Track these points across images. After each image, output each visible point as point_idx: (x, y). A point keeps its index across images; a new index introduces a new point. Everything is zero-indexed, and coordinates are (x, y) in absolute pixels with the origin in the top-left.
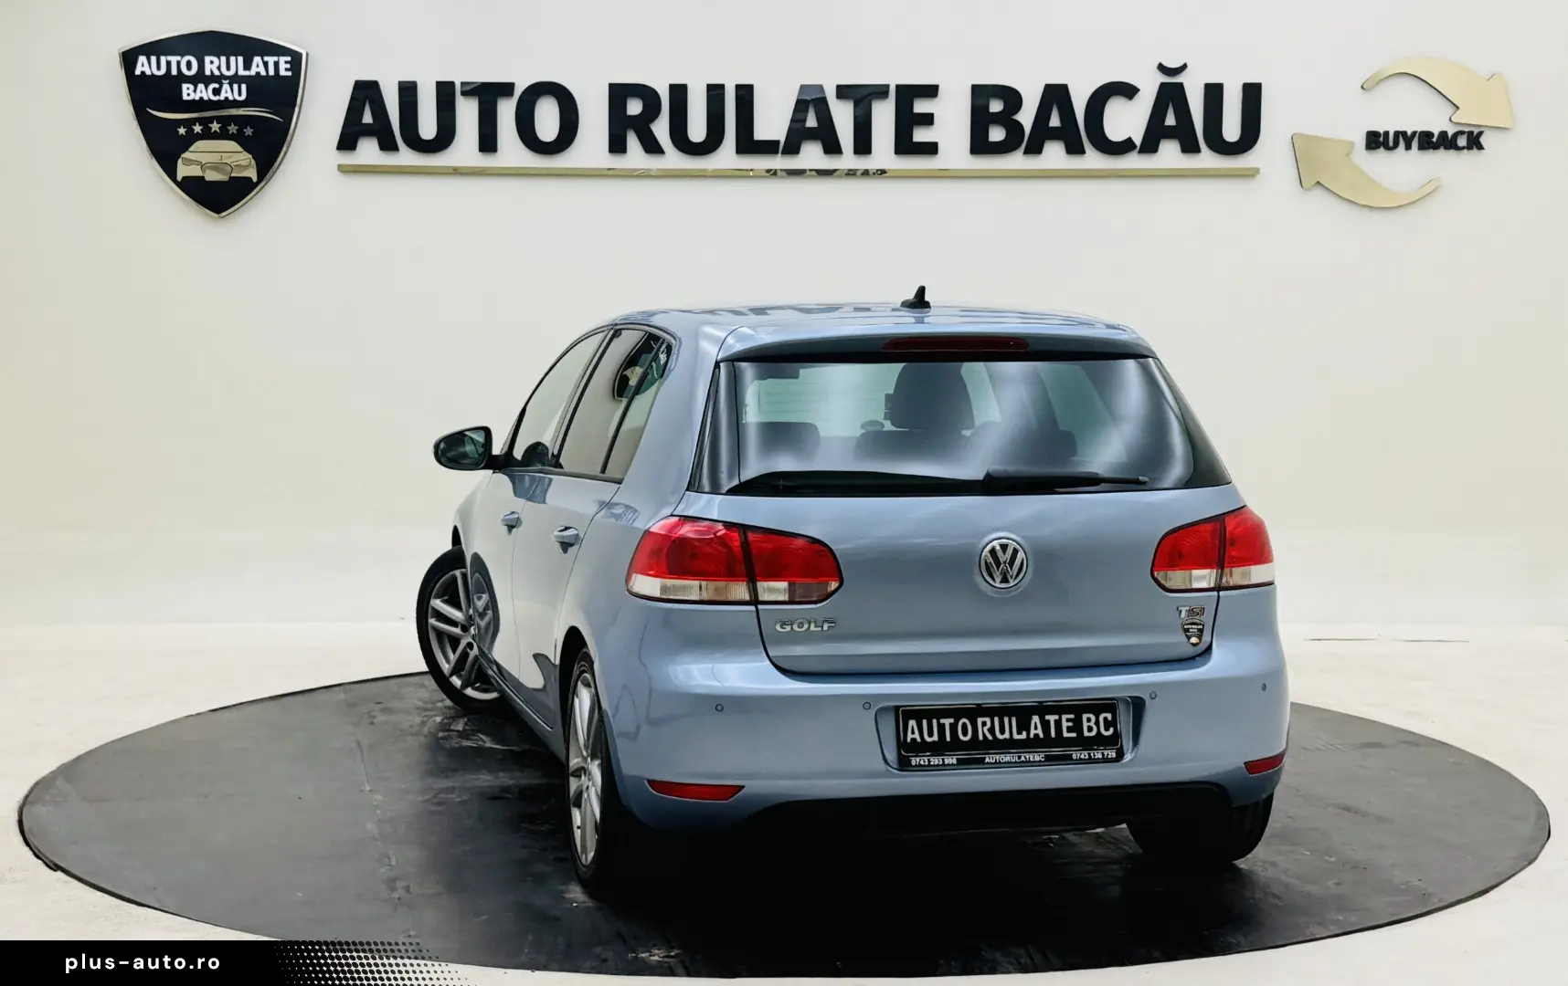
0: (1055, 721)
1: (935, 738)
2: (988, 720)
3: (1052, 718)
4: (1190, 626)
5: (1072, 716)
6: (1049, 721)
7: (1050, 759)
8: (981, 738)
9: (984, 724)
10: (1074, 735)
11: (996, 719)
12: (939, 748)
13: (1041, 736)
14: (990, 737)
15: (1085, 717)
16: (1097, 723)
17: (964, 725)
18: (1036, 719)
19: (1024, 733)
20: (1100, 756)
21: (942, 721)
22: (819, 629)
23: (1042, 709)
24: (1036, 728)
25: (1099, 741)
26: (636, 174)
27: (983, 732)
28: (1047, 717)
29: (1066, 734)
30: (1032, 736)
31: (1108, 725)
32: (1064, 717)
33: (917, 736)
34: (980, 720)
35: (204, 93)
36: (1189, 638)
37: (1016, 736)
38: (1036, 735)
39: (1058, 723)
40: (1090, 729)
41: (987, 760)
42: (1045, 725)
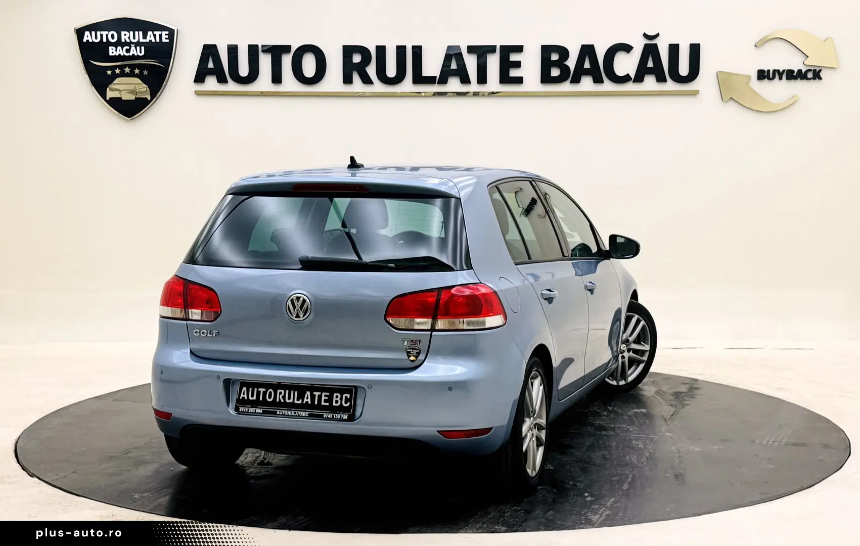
0: (319, 395)
1: (254, 398)
2: (283, 391)
3: (317, 394)
4: (411, 350)
5: (328, 394)
6: (315, 395)
7: (311, 416)
8: (278, 400)
9: (280, 393)
10: (327, 404)
11: (287, 391)
12: (255, 404)
13: (310, 403)
14: (282, 401)
15: (335, 395)
16: (341, 399)
17: (270, 393)
18: (308, 393)
19: (301, 400)
20: (339, 417)
21: (259, 389)
22: (211, 336)
23: (312, 388)
24: (307, 398)
25: (341, 409)
26: (358, 95)
27: (279, 398)
28: (314, 393)
29: (323, 403)
30: (304, 402)
31: (347, 400)
32: (324, 394)
33: (245, 396)
34: (279, 391)
35: (121, 51)
36: (409, 357)
37: (296, 402)
38: (307, 402)
39: (320, 397)
40: (337, 402)
41: (278, 413)
42: (313, 397)
